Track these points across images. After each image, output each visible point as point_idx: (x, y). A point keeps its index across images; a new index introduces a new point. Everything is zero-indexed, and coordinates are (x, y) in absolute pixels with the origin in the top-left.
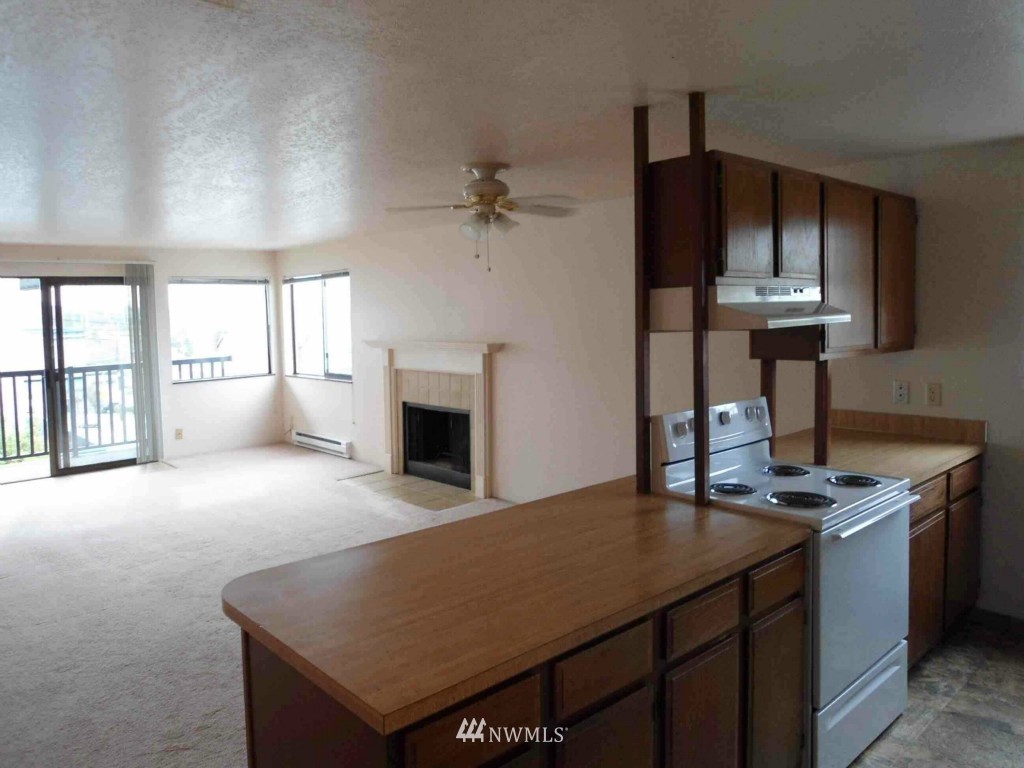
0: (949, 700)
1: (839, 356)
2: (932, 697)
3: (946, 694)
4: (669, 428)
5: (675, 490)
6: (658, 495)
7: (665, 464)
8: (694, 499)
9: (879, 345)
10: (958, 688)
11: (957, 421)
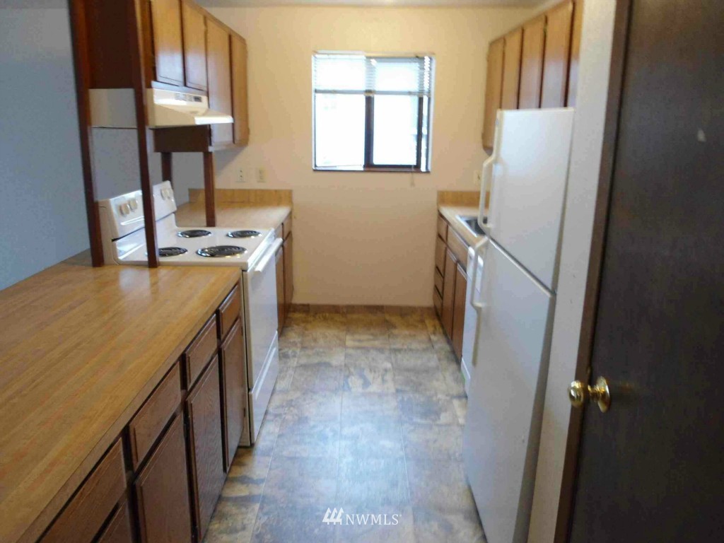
0: (296, 359)
1: (218, 149)
2: (288, 360)
3: (294, 356)
4: (115, 211)
5: (125, 260)
6: (112, 265)
7: (114, 240)
8: (147, 264)
9: (236, 142)
10: (298, 351)
11: (276, 191)
